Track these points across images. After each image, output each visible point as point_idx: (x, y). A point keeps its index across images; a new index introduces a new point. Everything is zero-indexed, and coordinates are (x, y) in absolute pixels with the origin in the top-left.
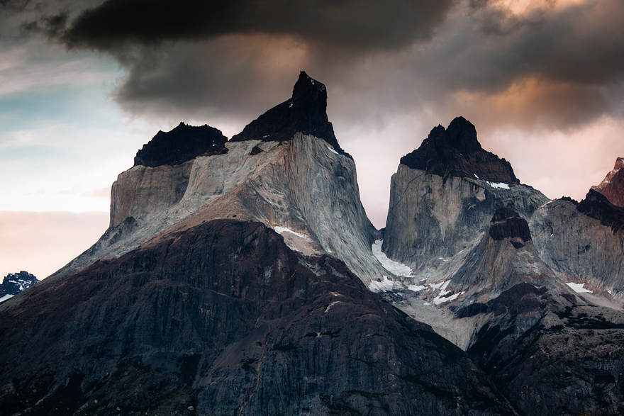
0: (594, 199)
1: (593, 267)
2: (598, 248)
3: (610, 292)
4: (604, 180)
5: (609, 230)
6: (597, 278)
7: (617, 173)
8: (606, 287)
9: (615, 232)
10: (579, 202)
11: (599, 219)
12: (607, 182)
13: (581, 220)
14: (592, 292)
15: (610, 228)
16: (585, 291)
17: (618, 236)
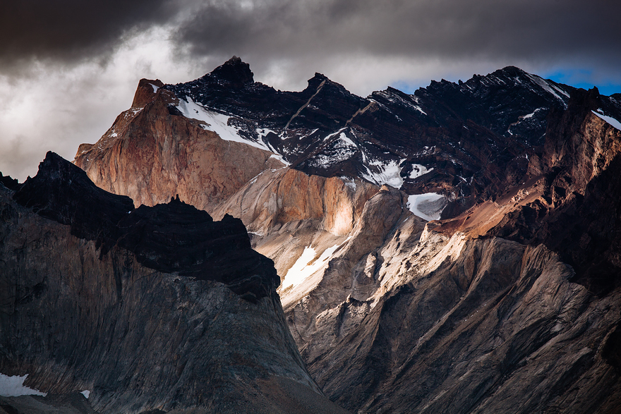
0: (56, 175)
1: (50, 336)
2: (63, 291)
3: (86, 393)
4: (109, 132)
5: (91, 248)
6: (58, 361)
7: (139, 114)
8: (80, 382)
9: (104, 252)
10: (21, 181)
11: (68, 223)
12: (115, 135)
13: (26, 226)
14: (44, 395)
15: (92, 244)
16: (28, 391)
17: (110, 262)
